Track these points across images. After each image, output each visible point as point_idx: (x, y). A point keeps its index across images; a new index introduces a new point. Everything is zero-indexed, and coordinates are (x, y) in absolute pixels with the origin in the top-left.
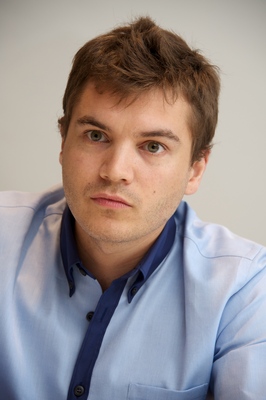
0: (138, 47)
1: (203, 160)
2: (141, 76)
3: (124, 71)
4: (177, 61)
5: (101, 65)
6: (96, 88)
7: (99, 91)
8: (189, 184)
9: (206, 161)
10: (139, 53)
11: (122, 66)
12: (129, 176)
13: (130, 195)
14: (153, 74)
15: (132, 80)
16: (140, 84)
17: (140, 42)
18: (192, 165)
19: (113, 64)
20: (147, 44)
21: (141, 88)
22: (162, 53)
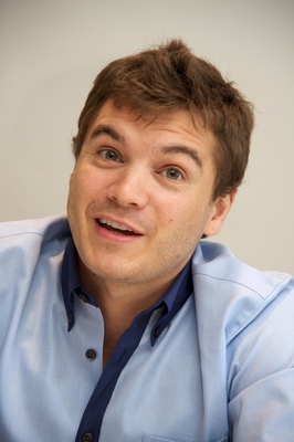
0: (164, 65)
1: (228, 197)
2: (163, 94)
3: (145, 88)
4: (206, 87)
5: (122, 82)
7: (118, 106)
8: (212, 222)
9: (231, 201)
10: (163, 71)
11: (144, 83)
12: (140, 201)
14: (177, 94)
15: (153, 98)
16: (162, 103)
17: (167, 61)
18: (214, 199)
19: (134, 80)
20: (173, 63)
21: (163, 107)
22: (189, 74)
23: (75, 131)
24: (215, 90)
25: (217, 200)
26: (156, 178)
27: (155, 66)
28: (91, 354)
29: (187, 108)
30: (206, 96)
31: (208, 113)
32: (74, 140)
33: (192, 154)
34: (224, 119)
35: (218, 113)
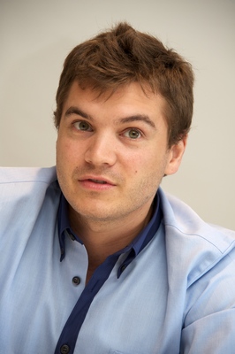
0: (113, 48)
1: (181, 142)
2: (116, 73)
3: (101, 70)
4: (150, 59)
5: (83, 66)
6: (80, 85)
7: (82, 87)
8: (170, 165)
9: (184, 144)
10: (114, 54)
11: (99, 66)
12: (111, 160)
13: (113, 176)
14: (126, 70)
15: (109, 77)
16: (116, 80)
17: (115, 44)
18: (170, 148)
19: (92, 65)
20: (121, 45)
21: (117, 83)
22: (134, 52)
23: (54, 107)
24: (157, 60)
25: (172, 147)
26: (120, 140)
27: (106, 50)
28: (76, 280)
29: (136, 80)
30: (150, 67)
31: (155, 81)
32: (55, 114)
33: (146, 119)
34: (168, 81)
35: (163, 78)
